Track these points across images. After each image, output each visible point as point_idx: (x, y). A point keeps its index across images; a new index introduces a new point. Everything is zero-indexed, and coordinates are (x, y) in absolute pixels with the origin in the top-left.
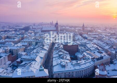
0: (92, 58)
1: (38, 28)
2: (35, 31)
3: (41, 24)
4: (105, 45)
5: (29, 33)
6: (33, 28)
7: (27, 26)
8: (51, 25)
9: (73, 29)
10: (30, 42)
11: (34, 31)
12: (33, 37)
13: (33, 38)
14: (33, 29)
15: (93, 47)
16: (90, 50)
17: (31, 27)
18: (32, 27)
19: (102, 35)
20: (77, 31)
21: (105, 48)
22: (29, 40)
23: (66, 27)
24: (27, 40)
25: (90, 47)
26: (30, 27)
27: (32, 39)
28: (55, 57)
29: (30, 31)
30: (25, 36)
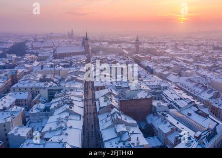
0: (195, 137)
1: (44, 48)
2: (40, 55)
3: (50, 37)
4: (201, 90)
5: (26, 62)
6: (33, 48)
7: (18, 41)
8: (71, 38)
9: (116, 46)
10: (34, 89)
11: (37, 54)
12: (40, 73)
13: (39, 76)
14: (34, 51)
15: (181, 99)
16: (178, 106)
17: (28, 45)
18: (32, 45)
19: (179, 62)
20: (128, 53)
21: (201, 97)
22: (31, 85)
23: (103, 43)
24: (26, 85)
25: (175, 99)
26: (26, 44)
27: (38, 79)
28: (109, 140)
29: (28, 57)
30: (20, 71)
